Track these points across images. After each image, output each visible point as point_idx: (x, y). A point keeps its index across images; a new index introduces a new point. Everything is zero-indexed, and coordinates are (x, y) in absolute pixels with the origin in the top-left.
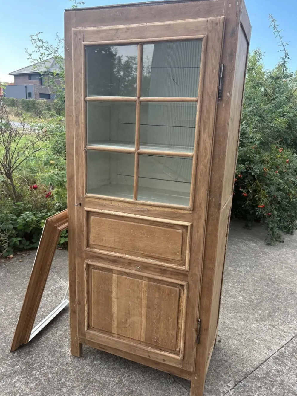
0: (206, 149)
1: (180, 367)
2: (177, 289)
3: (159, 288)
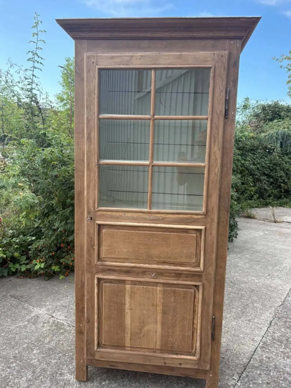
0: (216, 159)
1: (196, 368)
2: (192, 290)
3: (175, 292)
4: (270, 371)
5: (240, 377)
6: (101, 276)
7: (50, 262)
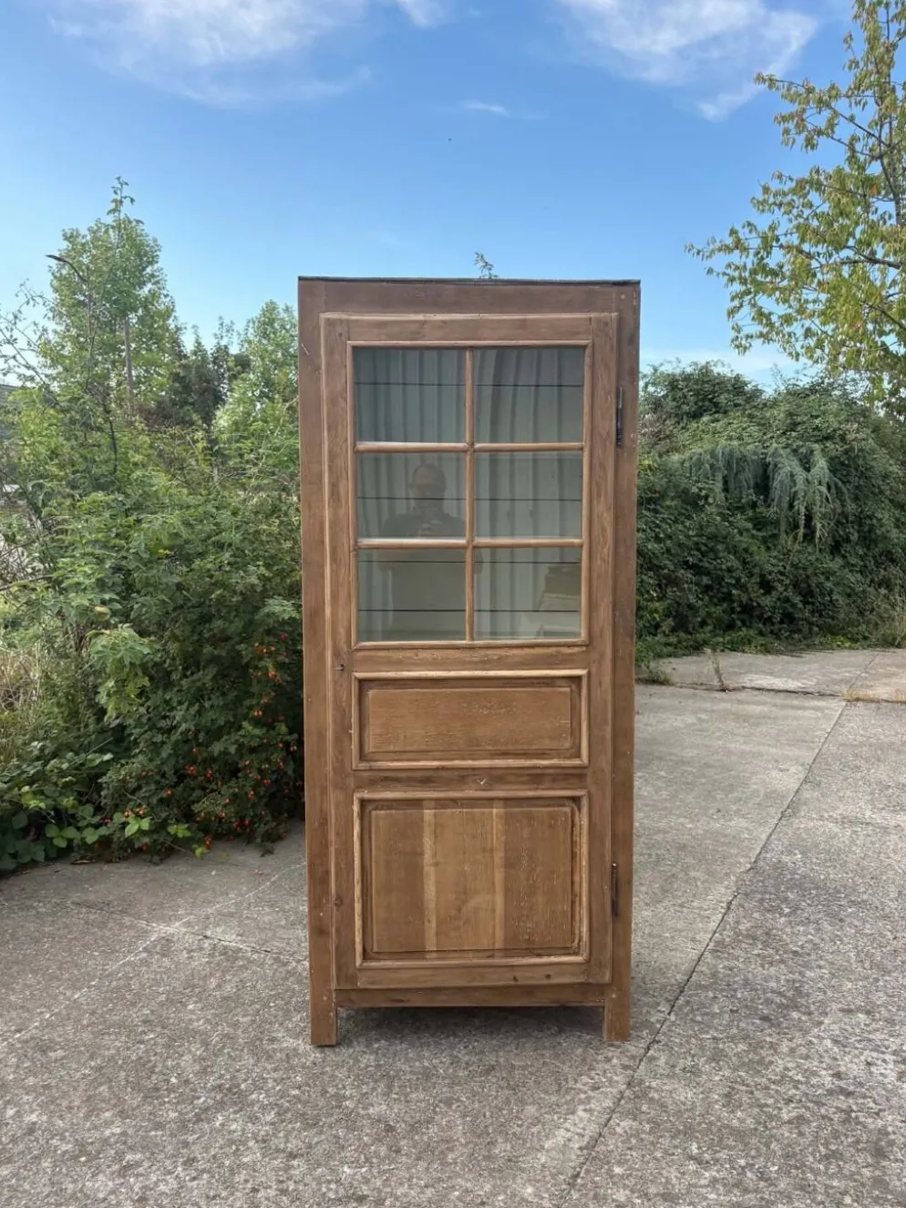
0: (604, 530)
1: (583, 980)
2: (567, 809)
3: (530, 817)
4: (735, 991)
5: (673, 1006)
6: (366, 795)
7: (164, 815)
